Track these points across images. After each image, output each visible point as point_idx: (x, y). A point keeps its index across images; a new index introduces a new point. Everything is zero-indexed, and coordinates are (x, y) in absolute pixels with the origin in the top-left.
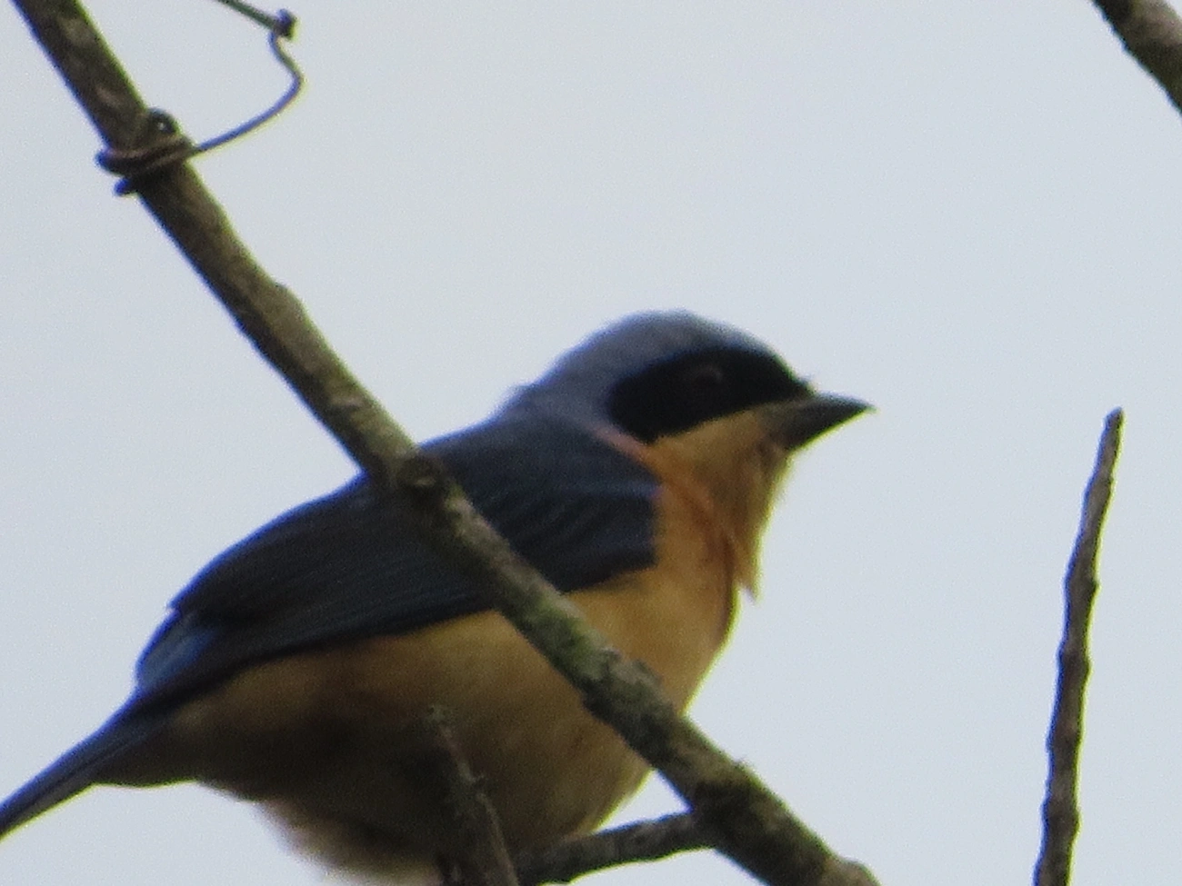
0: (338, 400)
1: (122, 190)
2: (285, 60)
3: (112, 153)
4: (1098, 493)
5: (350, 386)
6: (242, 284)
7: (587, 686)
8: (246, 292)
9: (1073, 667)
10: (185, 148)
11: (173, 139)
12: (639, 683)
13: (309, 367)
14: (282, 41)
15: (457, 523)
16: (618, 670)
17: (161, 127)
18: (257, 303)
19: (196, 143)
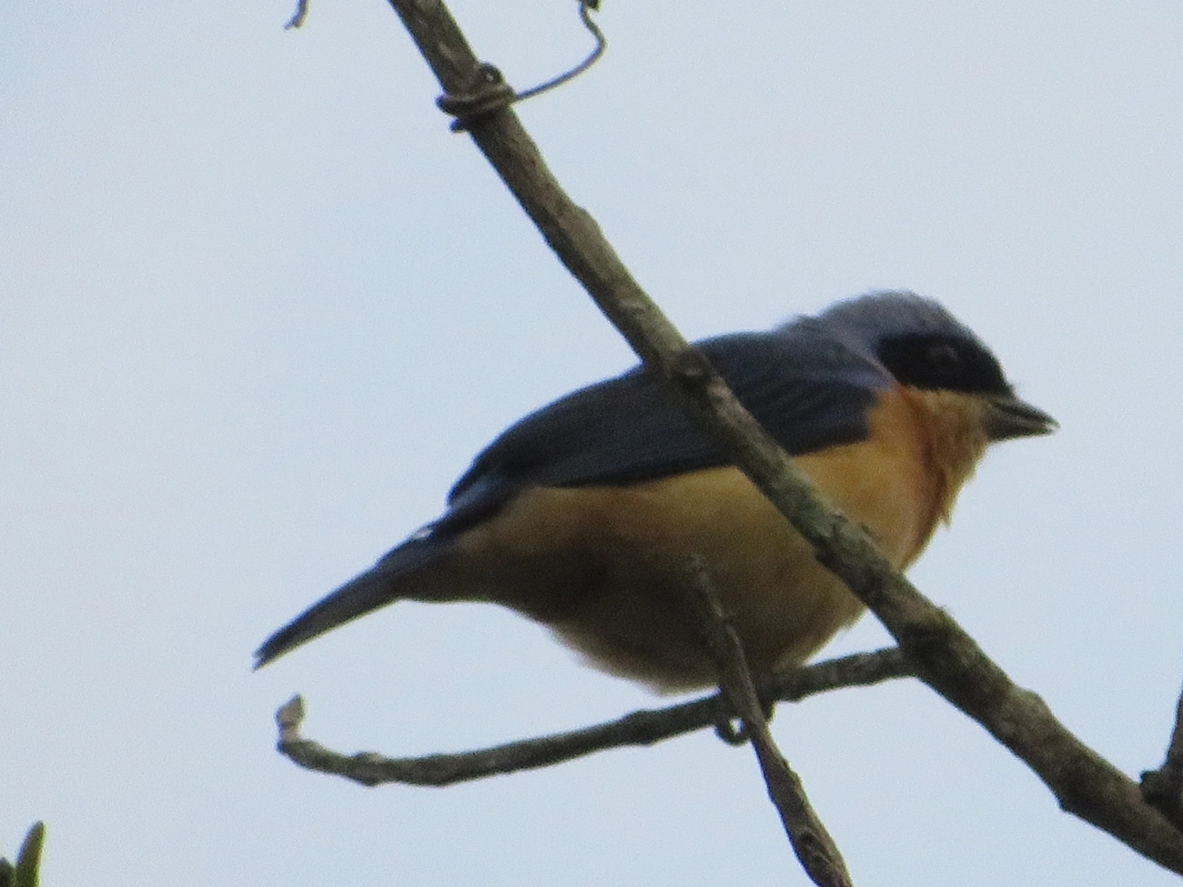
0: (627, 303)
1: (456, 128)
2: (592, 27)
3: (447, 97)
5: (637, 293)
6: (552, 210)
7: (819, 541)
8: (554, 213)
10: (509, 96)
11: (500, 88)
12: (862, 542)
13: (603, 276)
14: (591, 12)
15: (718, 407)
16: (846, 531)
17: (491, 78)
18: (561, 221)
19: (517, 91)
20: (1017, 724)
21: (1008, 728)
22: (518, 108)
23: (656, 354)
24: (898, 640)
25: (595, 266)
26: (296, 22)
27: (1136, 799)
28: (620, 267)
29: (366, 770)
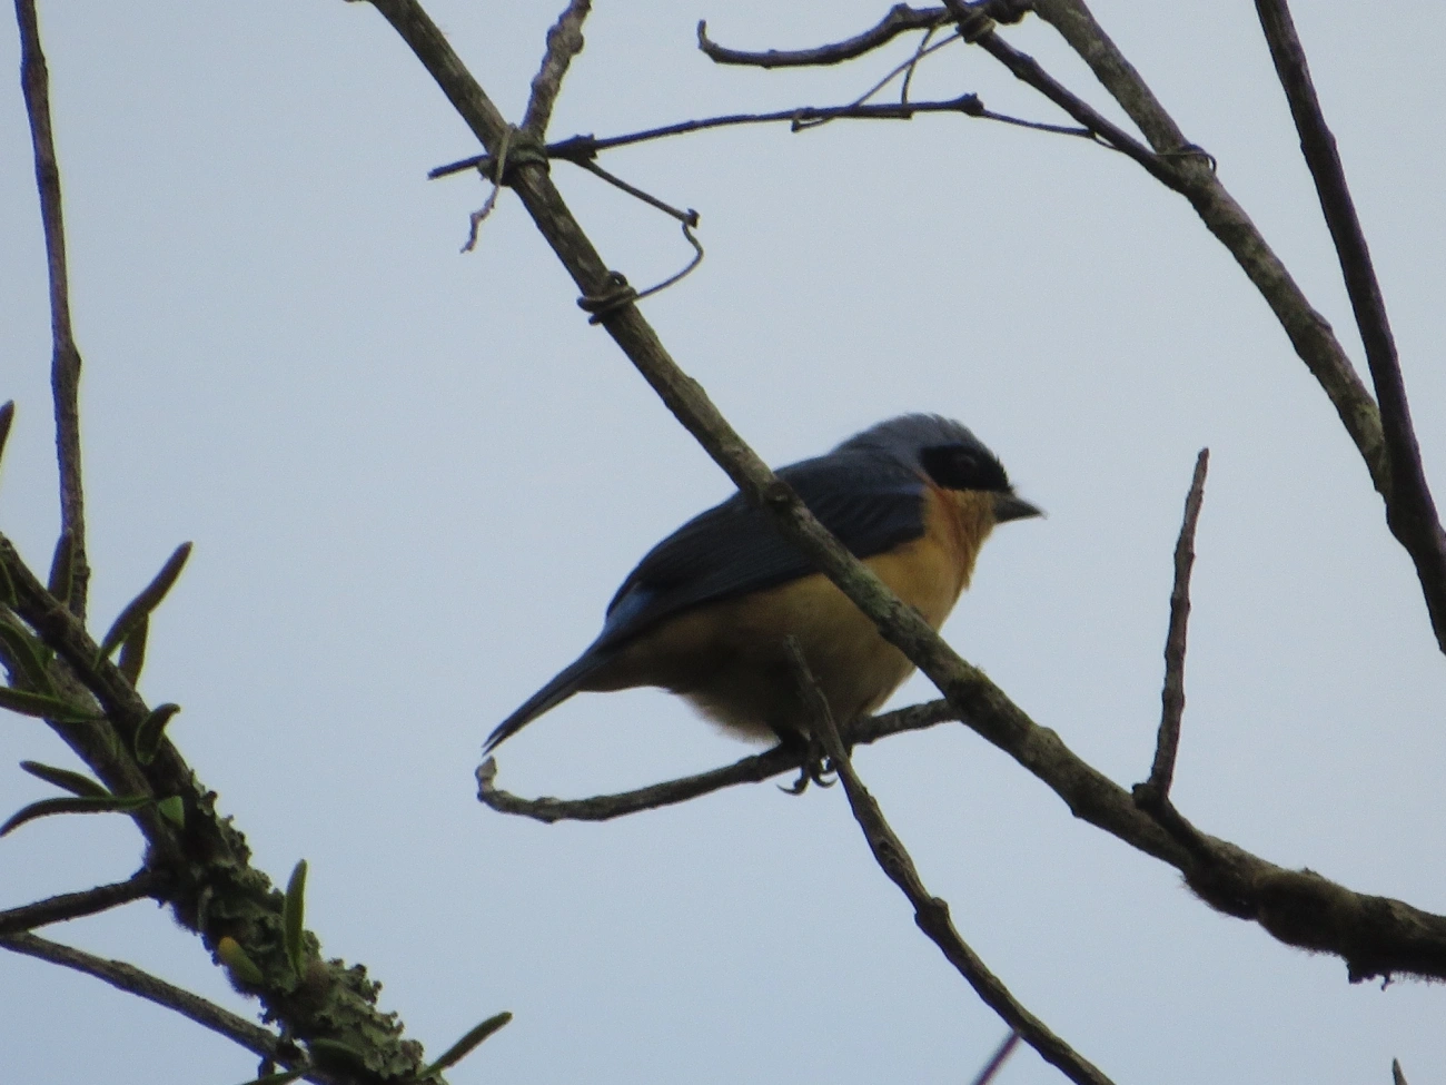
0: (726, 448)
1: (593, 321)
2: (693, 240)
3: (586, 299)
4: (1194, 500)
5: (736, 439)
6: (668, 378)
7: (881, 621)
8: (670, 382)
9: (1180, 606)
10: (632, 295)
11: (626, 289)
12: (915, 620)
13: (708, 428)
14: (691, 229)
15: (801, 523)
16: (900, 612)
17: (617, 281)
18: (676, 389)
19: (639, 291)
20: (1037, 752)
21: (1031, 757)
22: (641, 305)
23: (752, 484)
24: (943, 692)
25: (703, 420)
26: (469, 246)
27: (1130, 807)
28: (722, 421)
29: (546, 811)
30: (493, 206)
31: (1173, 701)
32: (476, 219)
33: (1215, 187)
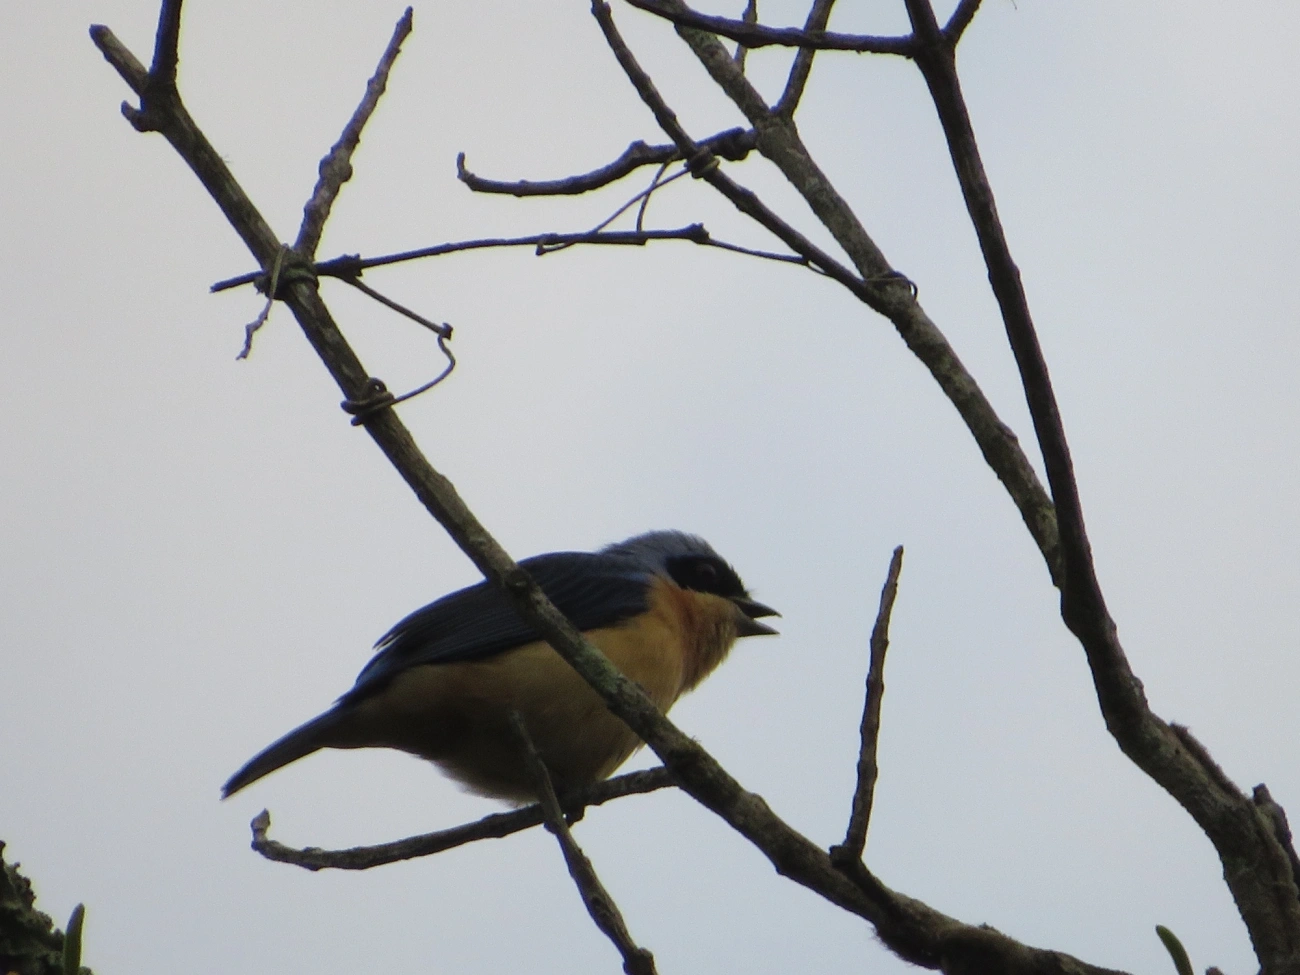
0: (474, 538)
1: (355, 423)
2: (447, 351)
3: (348, 401)
4: (889, 593)
5: (480, 530)
6: (421, 475)
7: (609, 696)
8: (423, 479)
9: (874, 687)
10: (391, 400)
11: (384, 394)
12: (638, 696)
13: (456, 519)
14: (445, 341)
15: (538, 607)
16: (626, 688)
17: (377, 388)
18: (429, 485)
19: (396, 397)
20: (747, 816)
21: (740, 819)
22: (396, 408)
23: (497, 574)
24: (663, 761)
25: (452, 512)
26: (244, 355)
27: (827, 866)
28: (469, 514)
29: (312, 860)
30: (266, 318)
31: (867, 772)
32: (251, 330)
33: (916, 310)
